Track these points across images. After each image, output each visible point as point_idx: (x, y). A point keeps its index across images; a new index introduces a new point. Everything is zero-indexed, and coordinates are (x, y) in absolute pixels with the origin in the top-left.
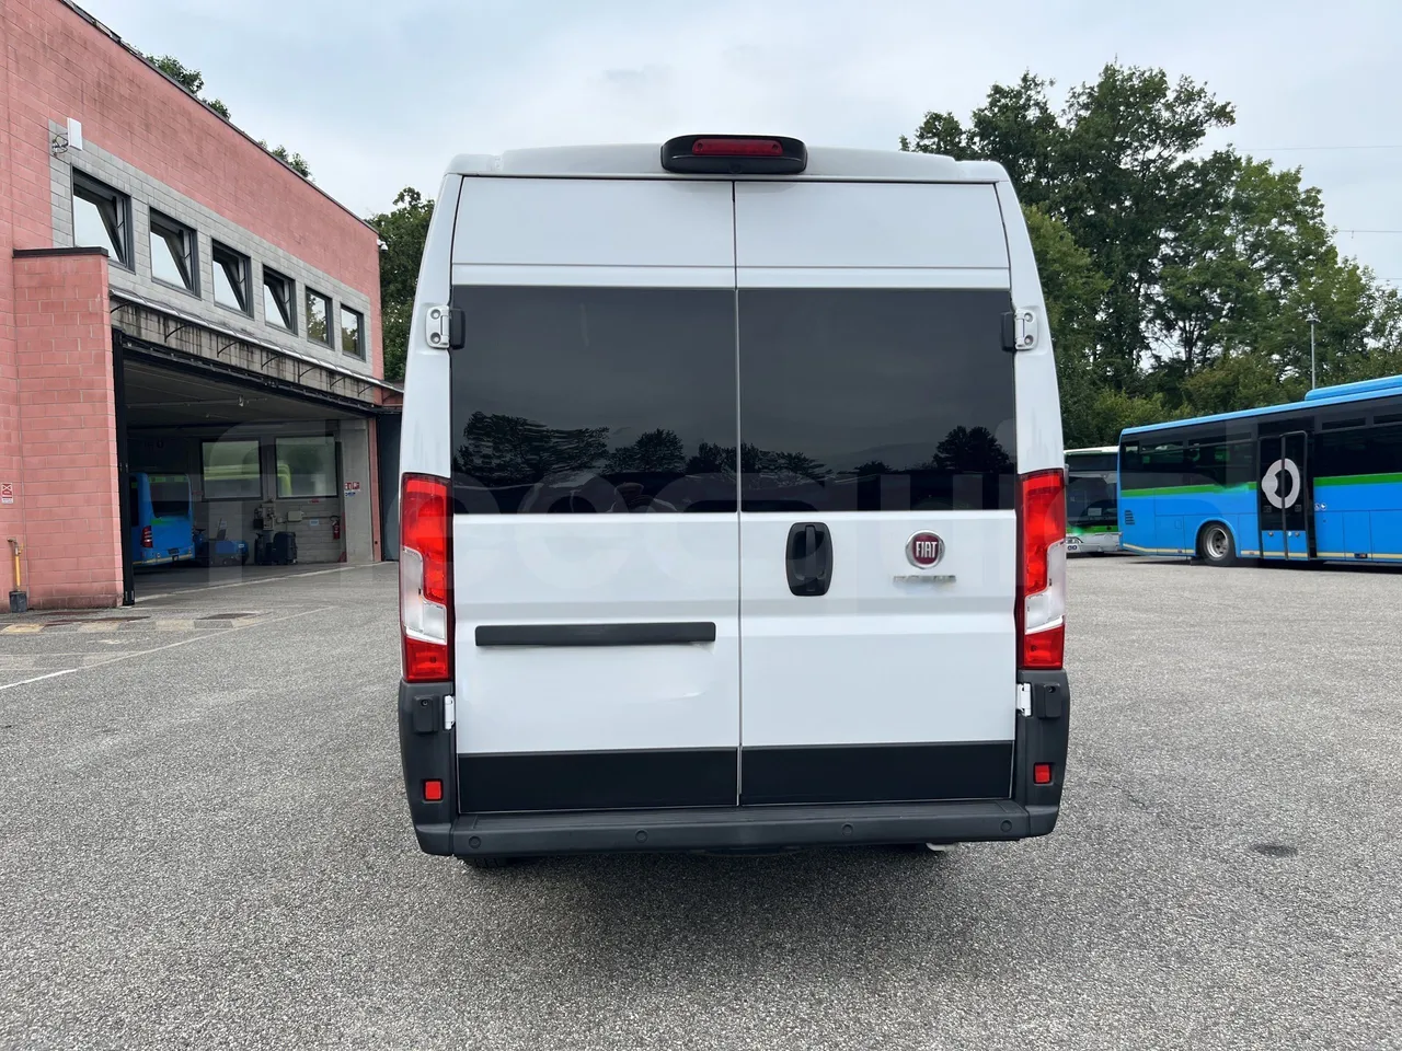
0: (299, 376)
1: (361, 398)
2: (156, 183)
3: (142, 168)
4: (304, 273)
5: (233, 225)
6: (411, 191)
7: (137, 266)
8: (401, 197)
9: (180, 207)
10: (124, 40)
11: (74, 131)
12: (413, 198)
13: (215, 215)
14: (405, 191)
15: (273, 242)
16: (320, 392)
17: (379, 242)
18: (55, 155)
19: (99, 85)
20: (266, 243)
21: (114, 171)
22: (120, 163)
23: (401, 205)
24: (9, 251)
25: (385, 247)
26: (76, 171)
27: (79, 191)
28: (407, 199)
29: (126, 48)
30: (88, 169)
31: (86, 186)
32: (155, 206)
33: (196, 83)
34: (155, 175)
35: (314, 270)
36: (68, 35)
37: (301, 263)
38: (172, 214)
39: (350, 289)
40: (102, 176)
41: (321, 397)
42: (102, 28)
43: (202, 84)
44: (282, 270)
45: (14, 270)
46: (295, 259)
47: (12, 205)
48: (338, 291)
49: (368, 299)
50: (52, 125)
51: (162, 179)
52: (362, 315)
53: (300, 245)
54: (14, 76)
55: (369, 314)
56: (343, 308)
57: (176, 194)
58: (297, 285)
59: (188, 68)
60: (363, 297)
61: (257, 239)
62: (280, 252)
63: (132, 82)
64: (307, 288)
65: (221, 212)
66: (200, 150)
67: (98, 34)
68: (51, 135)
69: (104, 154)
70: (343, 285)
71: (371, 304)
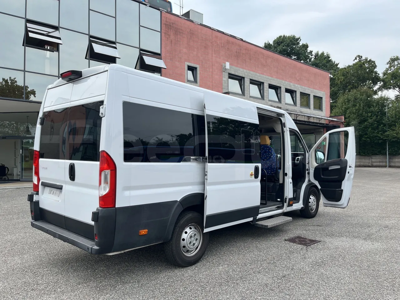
0: (297, 117)
1: (320, 122)
2: (252, 72)
3: (249, 70)
4: (300, 89)
5: (276, 79)
6: (359, 56)
7: (246, 94)
8: (356, 59)
9: (259, 78)
10: (244, 40)
11: (228, 65)
12: (360, 58)
13: (270, 78)
14: (357, 56)
15: (289, 82)
16: (305, 121)
17: (330, 75)
18: (224, 71)
19: (237, 52)
20: (287, 82)
21: (240, 72)
22: (241, 70)
23: (356, 61)
25: (332, 77)
26: (229, 74)
27: (230, 78)
28: (358, 58)
29: (244, 41)
30: (233, 73)
31: (232, 76)
32: (252, 78)
33: (299, 40)
34: (252, 71)
35: (303, 87)
36: (228, 42)
37: (299, 86)
38: (257, 80)
39: (317, 91)
40: (237, 74)
41: (304, 123)
42: (237, 38)
43: (301, 40)
44: (292, 89)
46: (297, 85)
47: (212, 85)
48: (312, 92)
49: (325, 93)
50: (223, 64)
51: (254, 72)
52: (322, 98)
53: (299, 81)
54: (214, 55)
55: (325, 97)
56: (315, 96)
57: (258, 74)
58: (297, 92)
59: (297, 37)
60: (323, 92)
61: (284, 81)
62: (292, 84)
63: (246, 49)
64: (301, 93)
65: (272, 77)
66: (266, 62)
67: (237, 40)
68: (223, 67)
69: (237, 68)
70: (315, 90)
71: (326, 94)
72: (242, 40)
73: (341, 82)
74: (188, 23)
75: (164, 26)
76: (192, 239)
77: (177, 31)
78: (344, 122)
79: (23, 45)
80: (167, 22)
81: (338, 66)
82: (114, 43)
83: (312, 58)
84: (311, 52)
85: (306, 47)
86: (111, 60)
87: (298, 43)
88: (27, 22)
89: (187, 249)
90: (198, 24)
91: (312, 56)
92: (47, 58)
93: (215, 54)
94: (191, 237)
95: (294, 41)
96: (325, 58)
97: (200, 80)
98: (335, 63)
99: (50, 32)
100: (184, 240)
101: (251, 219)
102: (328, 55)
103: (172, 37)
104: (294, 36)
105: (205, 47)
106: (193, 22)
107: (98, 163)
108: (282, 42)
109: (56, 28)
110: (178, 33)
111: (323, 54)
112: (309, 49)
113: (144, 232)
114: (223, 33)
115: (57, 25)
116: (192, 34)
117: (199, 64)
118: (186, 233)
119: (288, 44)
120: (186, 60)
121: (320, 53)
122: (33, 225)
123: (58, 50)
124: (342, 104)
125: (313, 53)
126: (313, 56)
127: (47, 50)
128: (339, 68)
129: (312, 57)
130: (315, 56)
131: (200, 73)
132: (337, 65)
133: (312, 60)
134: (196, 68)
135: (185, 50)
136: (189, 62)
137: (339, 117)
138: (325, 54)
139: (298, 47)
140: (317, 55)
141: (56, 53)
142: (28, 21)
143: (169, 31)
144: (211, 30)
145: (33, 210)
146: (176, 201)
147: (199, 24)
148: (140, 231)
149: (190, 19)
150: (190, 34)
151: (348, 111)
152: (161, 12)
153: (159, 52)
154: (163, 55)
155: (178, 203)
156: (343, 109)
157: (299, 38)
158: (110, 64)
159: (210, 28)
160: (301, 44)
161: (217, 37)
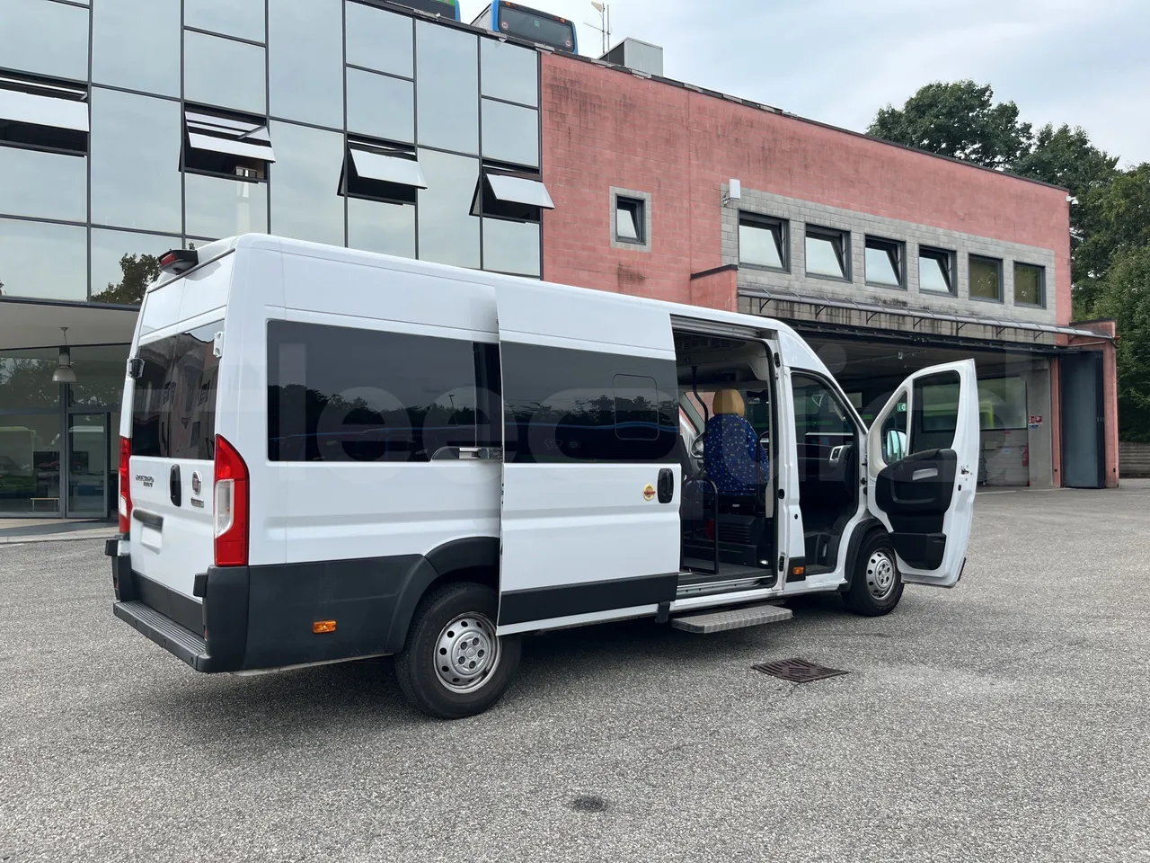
0: (958, 329)
1: (1039, 341)
2: (810, 204)
3: (801, 197)
4: (968, 243)
5: (888, 220)
7: (792, 268)
9: (835, 218)
10: (785, 111)
11: (735, 189)
13: (870, 217)
15: (931, 224)
16: (985, 341)
17: (1069, 199)
18: (725, 206)
19: (763, 148)
20: (923, 227)
21: (774, 205)
22: (779, 198)
24: (689, 276)
25: (1076, 202)
26: (741, 212)
27: (743, 222)
29: (788, 116)
30: (753, 209)
31: (749, 218)
32: (811, 221)
33: (987, 94)
34: (812, 199)
35: (980, 238)
36: (737, 122)
37: (965, 236)
38: (828, 224)
39: (1025, 247)
40: (764, 211)
41: (982, 345)
42: (765, 108)
43: (992, 93)
44: (942, 245)
45: (690, 287)
46: (956, 234)
47: (691, 246)
48: (1009, 252)
49: (1053, 252)
50: (723, 186)
51: (818, 201)
52: (1043, 268)
53: (965, 221)
54: (694, 162)
55: (1053, 265)
56: (1017, 264)
57: (831, 209)
58: (959, 255)
59: (980, 85)
60: (1045, 251)
61: (913, 225)
62: (940, 231)
63: (792, 139)
64: (971, 255)
65: (876, 213)
66: (857, 171)
67: (763, 114)
68: (723, 194)
69: (768, 195)
70: (1018, 246)
71: (1056, 255)
72: (779, 112)
73: (1118, 215)
74: (617, 76)
75: (549, 91)
76: (469, 650)
77: (586, 102)
78: (1115, 339)
79: (180, 170)
80: (555, 79)
81: (1117, 167)
82: (412, 148)
83: (1030, 145)
84: (1027, 128)
85: (1009, 112)
86: (403, 194)
87: (985, 104)
88: (186, 110)
89: (454, 675)
90: (646, 78)
91: (1029, 138)
92: (245, 200)
93: (698, 158)
94: (464, 645)
95: (972, 96)
96: (1072, 143)
97: (653, 234)
98: (1105, 156)
99: (250, 132)
100: (444, 651)
101: (652, 609)
102: (1079, 134)
103: (572, 120)
104: (971, 84)
105: (667, 141)
106: (631, 73)
107: (212, 463)
108: (931, 106)
109: (261, 121)
110: (589, 107)
111: (1065, 131)
112: (1020, 121)
113: (327, 626)
114: (721, 97)
115: (262, 112)
116: (628, 106)
117: (650, 190)
118: (451, 634)
119: (951, 108)
120: (611, 182)
121: (1055, 131)
122: (117, 611)
123: (266, 178)
124: (1121, 282)
125: (1031, 131)
126: (1034, 141)
127: (243, 179)
128: (1119, 172)
129: (1031, 142)
130: (1042, 141)
131: (654, 215)
132: (1113, 163)
133: (1032, 150)
134: (641, 202)
135: (608, 154)
136: (621, 185)
137: (1100, 324)
138: (1072, 133)
139: (984, 115)
140: (1045, 135)
141: (262, 186)
142: (190, 106)
143: (563, 104)
144: (683, 92)
145: (117, 577)
146: (420, 556)
147: (650, 77)
148: (316, 623)
149: (626, 66)
150: (622, 108)
151: (1141, 305)
152: (539, 54)
153: (535, 164)
154: (546, 172)
155: (420, 562)
156: (1125, 298)
157: (987, 89)
158: (402, 204)
159: (680, 85)
160: (994, 107)
161: (701, 110)
